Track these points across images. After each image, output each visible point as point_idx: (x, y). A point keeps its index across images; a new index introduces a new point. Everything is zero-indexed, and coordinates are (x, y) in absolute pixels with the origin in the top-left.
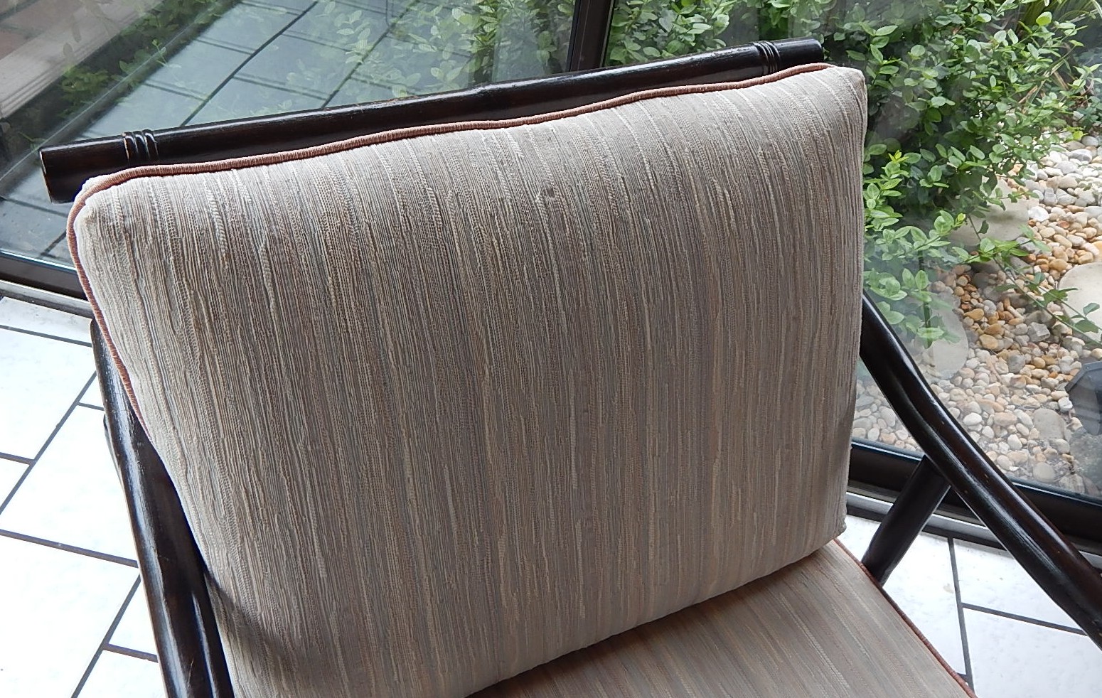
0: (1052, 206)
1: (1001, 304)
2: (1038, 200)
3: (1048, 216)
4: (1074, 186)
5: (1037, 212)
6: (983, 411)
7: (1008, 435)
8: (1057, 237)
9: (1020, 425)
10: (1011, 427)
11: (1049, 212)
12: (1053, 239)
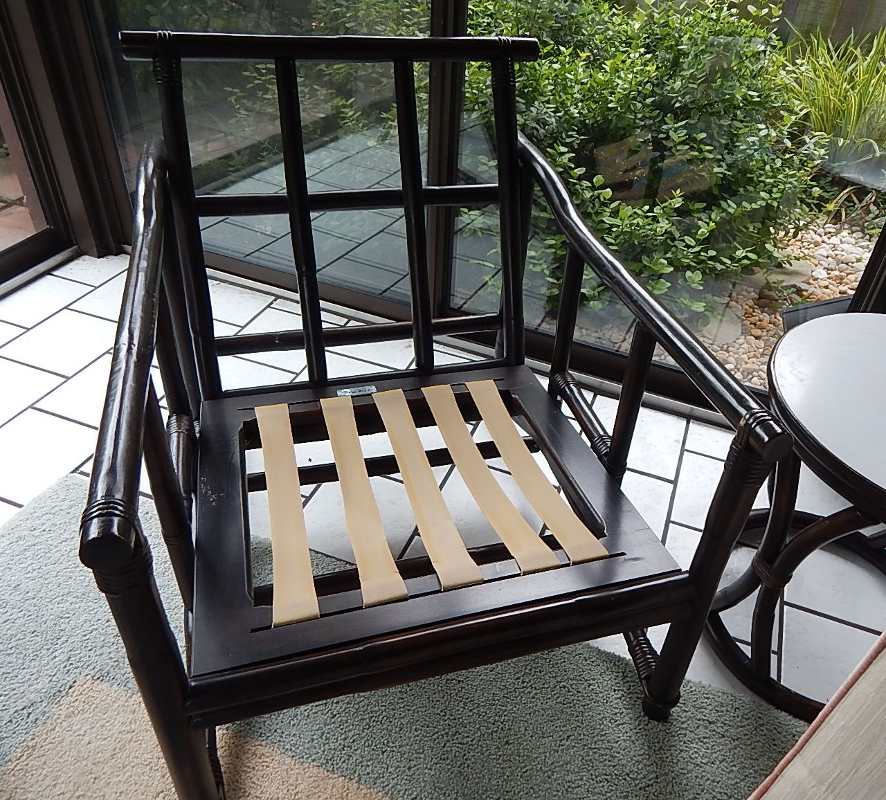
0: (832, 271)
1: (773, 316)
2: (823, 267)
3: (827, 276)
4: (853, 261)
5: (820, 273)
6: (737, 364)
7: (752, 378)
8: (830, 286)
9: (760, 372)
10: (755, 373)
11: (828, 274)
12: (826, 287)
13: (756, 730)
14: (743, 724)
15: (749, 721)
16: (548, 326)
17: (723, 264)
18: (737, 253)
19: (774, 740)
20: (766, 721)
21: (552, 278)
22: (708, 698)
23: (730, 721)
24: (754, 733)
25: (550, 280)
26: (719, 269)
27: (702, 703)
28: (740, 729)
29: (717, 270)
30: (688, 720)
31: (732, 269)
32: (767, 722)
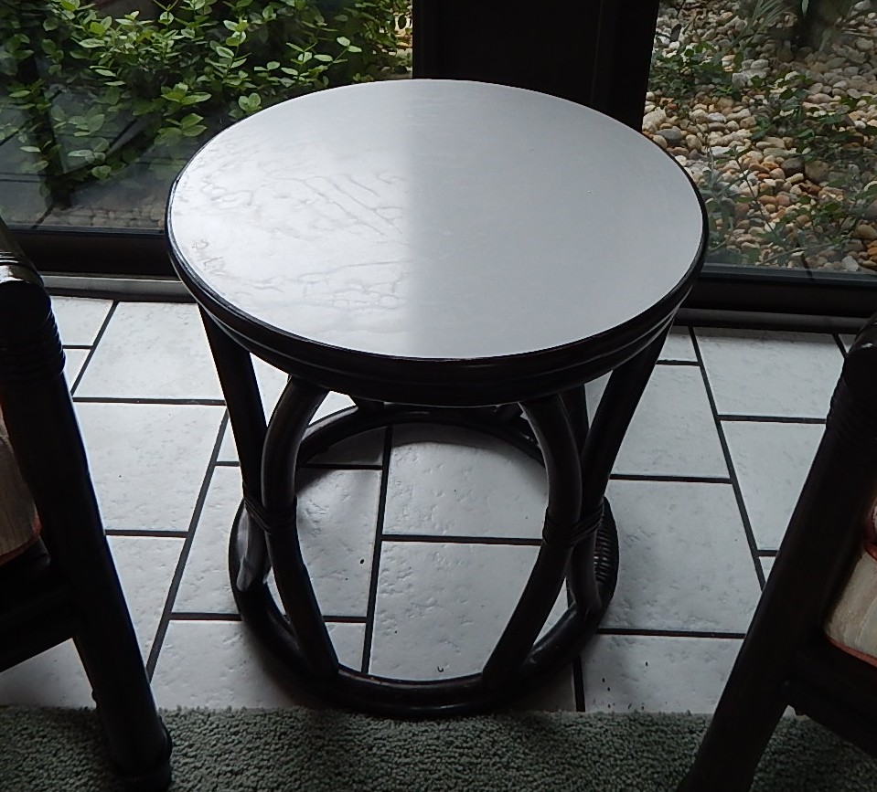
13: (309, 759)
14: (292, 756)
15: (299, 749)
16: (56, 219)
17: (291, 77)
18: (300, 58)
19: (337, 767)
20: (327, 738)
21: (31, 145)
22: (236, 733)
23: (268, 760)
24: (306, 765)
25: (29, 149)
26: (287, 85)
27: (226, 744)
28: (285, 767)
29: (285, 87)
30: (200, 781)
31: (305, 82)
32: (330, 740)
